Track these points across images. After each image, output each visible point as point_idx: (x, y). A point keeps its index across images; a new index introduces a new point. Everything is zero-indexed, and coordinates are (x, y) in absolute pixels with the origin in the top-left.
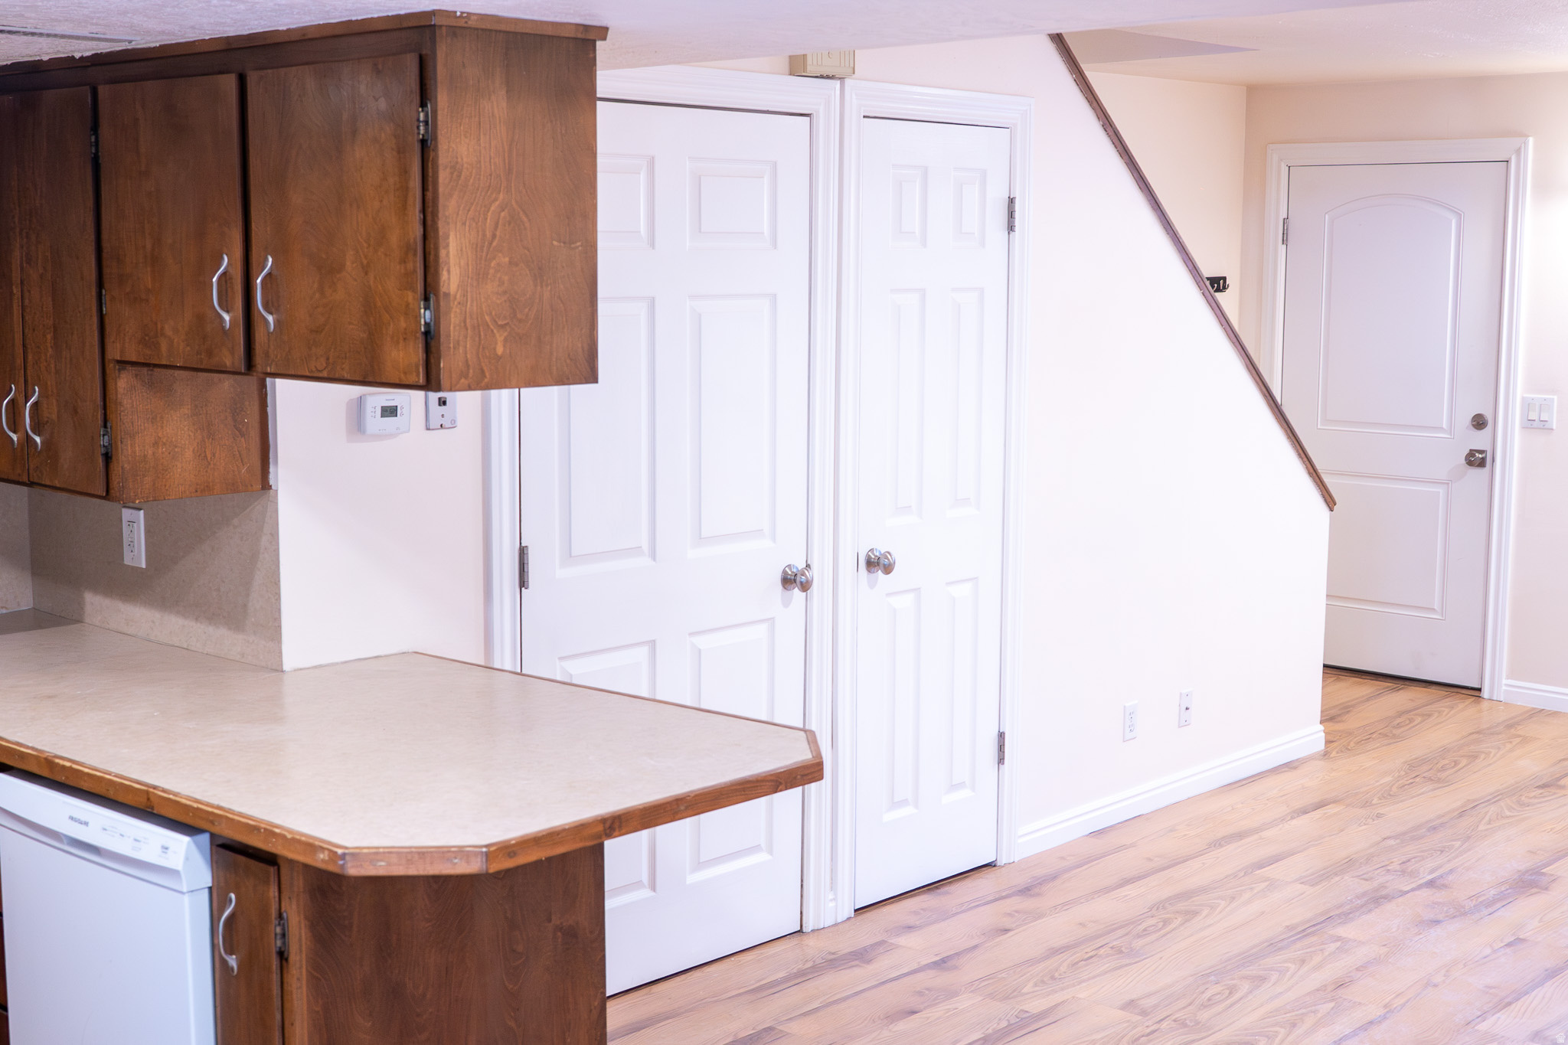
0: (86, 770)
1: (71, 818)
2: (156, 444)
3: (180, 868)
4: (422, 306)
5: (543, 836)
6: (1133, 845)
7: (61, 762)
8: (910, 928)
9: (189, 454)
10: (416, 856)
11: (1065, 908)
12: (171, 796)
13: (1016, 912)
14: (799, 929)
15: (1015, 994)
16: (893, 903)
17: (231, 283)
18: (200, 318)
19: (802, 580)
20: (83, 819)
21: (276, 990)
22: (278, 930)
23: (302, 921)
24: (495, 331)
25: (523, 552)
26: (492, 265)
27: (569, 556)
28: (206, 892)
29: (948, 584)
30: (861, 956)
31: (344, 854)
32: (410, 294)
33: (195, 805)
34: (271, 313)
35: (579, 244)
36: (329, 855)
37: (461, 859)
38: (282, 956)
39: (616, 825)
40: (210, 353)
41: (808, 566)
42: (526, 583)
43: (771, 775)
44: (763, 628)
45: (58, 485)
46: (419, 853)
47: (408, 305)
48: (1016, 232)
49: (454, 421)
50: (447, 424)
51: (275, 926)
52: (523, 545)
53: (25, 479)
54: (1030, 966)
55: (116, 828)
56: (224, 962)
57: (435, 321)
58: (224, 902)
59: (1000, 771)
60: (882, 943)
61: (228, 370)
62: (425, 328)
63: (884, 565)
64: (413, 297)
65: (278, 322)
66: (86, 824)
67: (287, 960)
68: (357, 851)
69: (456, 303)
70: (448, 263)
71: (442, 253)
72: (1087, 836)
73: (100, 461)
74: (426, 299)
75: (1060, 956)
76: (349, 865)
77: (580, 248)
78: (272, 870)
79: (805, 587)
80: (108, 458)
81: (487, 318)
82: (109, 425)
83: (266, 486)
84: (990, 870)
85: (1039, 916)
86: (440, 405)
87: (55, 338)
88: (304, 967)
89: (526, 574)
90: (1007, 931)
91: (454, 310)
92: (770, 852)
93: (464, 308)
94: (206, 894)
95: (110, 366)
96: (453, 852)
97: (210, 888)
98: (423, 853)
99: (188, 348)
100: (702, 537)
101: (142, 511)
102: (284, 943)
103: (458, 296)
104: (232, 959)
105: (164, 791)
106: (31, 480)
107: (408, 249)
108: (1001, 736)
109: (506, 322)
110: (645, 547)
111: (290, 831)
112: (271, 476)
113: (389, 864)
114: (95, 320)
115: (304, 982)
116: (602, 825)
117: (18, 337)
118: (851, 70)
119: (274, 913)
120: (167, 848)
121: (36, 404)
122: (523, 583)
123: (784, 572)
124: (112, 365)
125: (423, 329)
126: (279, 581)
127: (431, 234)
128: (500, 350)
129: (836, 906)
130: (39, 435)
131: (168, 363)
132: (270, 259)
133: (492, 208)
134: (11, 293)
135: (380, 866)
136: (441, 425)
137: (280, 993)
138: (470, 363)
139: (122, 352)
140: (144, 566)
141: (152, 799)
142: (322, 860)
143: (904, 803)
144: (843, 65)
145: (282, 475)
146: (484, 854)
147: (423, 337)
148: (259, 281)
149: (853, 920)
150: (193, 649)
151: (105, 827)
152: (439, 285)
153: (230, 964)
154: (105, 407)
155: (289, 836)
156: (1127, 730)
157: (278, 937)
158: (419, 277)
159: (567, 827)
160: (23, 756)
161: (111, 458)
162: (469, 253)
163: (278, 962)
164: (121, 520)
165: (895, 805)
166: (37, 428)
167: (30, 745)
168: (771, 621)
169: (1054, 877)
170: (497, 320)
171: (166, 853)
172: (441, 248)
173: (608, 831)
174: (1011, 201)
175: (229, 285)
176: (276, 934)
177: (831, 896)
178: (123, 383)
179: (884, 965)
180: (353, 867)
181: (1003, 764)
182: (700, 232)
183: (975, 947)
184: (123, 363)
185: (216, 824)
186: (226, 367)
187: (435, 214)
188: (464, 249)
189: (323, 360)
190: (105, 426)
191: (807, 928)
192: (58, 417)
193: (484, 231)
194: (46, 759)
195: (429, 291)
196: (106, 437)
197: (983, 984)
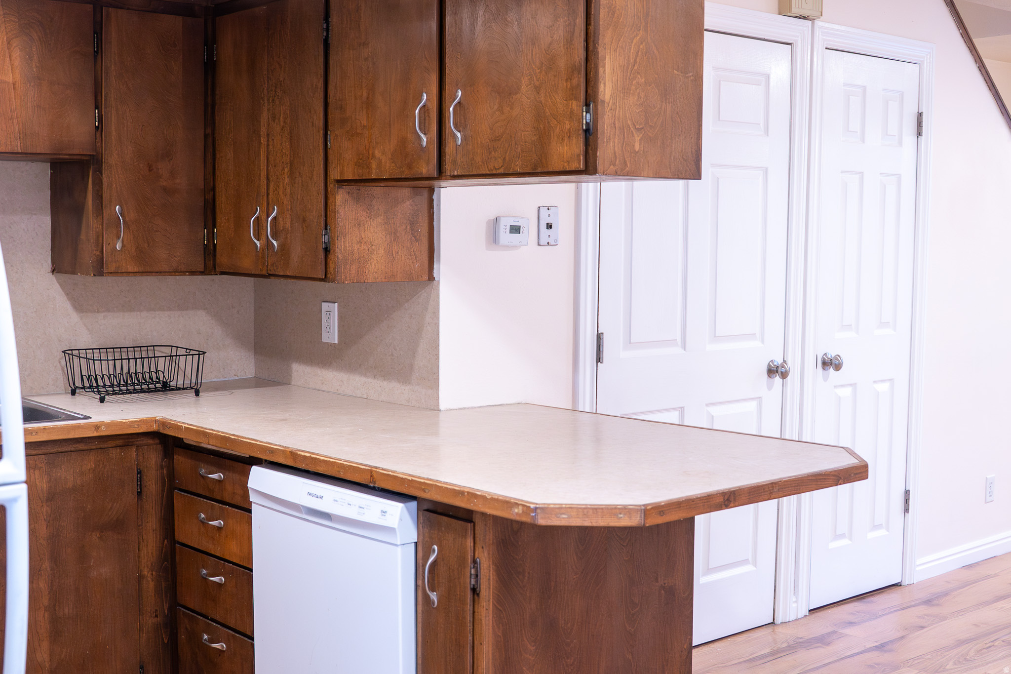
0: (322, 458)
1: (309, 494)
2: (360, 242)
3: (396, 526)
4: (584, 110)
5: (683, 501)
6: (996, 575)
7: (303, 454)
8: (851, 624)
9: (381, 251)
10: (591, 512)
11: (961, 614)
12: (390, 473)
13: (925, 615)
14: (772, 621)
15: (942, 669)
16: (834, 607)
17: (428, 113)
18: (403, 142)
19: (782, 371)
20: (319, 494)
21: (469, 618)
22: (473, 571)
23: (491, 565)
24: (634, 133)
25: (599, 337)
26: (634, 83)
27: (629, 343)
28: (413, 545)
29: (875, 382)
30: (823, 640)
31: (536, 508)
32: (575, 103)
33: (410, 478)
34: (459, 132)
35: (691, 74)
36: (523, 509)
37: (625, 514)
38: (475, 591)
39: (732, 498)
40: (410, 166)
41: (784, 361)
42: (601, 359)
43: (835, 471)
44: (753, 404)
45: (289, 274)
46: (593, 509)
47: (572, 112)
48: (923, 137)
49: (556, 240)
50: (552, 243)
51: (471, 568)
52: (599, 332)
53: (264, 272)
54: (948, 651)
55: (345, 500)
56: (426, 598)
57: (593, 121)
58: (427, 553)
59: (906, 518)
60: (835, 632)
61: (423, 176)
62: (586, 126)
63: (835, 364)
64: (576, 105)
65: (464, 138)
66: (321, 497)
67: (478, 595)
68: (546, 506)
69: (609, 108)
70: (604, 77)
71: (601, 70)
72: (961, 568)
73: (322, 255)
74: (587, 105)
75: (967, 645)
76: (539, 517)
77: (692, 78)
78: (469, 525)
79: (784, 375)
80: (327, 251)
81: (629, 123)
82: (328, 228)
83: (431, 278)
84: (897, 588)
85: (944, 618)
86: (547, 228)
87: (291, 170)
88: (491, 601)
89: (601, 352)
90: (923, 627)
91: (607, 113)
92: (755, 565)
93: (614, 114)
94: (412, 548)
95: (331, 186)
96: (619, 508)
97: (416, 543)
98: (596, 510)
99: (393, 165)
100: (716, 336)
101: (336, 304)
102: (477, 582)
103: (610, 104)
104: (434, 595)
105: (383, 469)
106: (270, 273)
107: (573, 69)
108: (907, 492)
109: (641, 127)
110: (679, 341)
111: (489, 493)
112: (435, 271)
113: (570, 517)
114: (322, 153)
115: (491, 613)
116: (722, 497)
117: (263, 174)
118: (820, 14)
119: (470, 560)
120: (385, 512)
121: (275, 218)
122: (599, 359)
123: (769, 365)
124: (332, 185)
125: (584, 128)
126: (439, 346)
127: (592, 57)
128: (637, 148)
129: (798, 606)
130: (276, 241)
131: (376, 177)
132: (460, 93)
133: (635, 41)
134: (260, 142)
135: (564, 518)
136: (548, 243)
137: (472, 620)
138: (617, 154)
139: (342, 173)
140: (336, 342)
141: (375, 476)
142: (517, 514)
143: (842, 536)
144: (814, 9)
145: (444, 270)
146: (643, 511)
147: (584, 133)
148: (451, 109)
149: (808, 617)
150: (371, 398)
151: (336, 499)
152: (598, 95)
153: (431, 598)
154: (326, 216)
155: (489, 497)
156: (988, 495)
157: (473, 577)
158: (582, 89)
159: (699, 496)
160: (272, 451)
161: (329, 251)
162: (619, 72)
163: (472, 596)
164: (321, 311)
165: (837, 537)
166: (275, 235)
167: (278, 444)
168: (759, 399)
169: (946, 594)
170: (636, 124)
171: (385, 516)
172: (600, 66)
173: (726, 503)
174: (920, 115)
175: (426, 115)
176: (471, 574)
177: (794, 600)
178: (340, 197)
179: (839, 647)
180: (542, 518)
181: (908, 513)
182: (719, 120)
183: (903, 637)
184: (341, 182)
185: (427, 491)
186: (421, 173)
187: (596, 43)
188: (615, 69)
189: (500, 160)
190: (326, 229)
191: (779, 620)
192: (291, 227)
193: (629, 57)
194: (291, 452)
195: (590, 99)
196: (326, 236)
197: (917, 662)
